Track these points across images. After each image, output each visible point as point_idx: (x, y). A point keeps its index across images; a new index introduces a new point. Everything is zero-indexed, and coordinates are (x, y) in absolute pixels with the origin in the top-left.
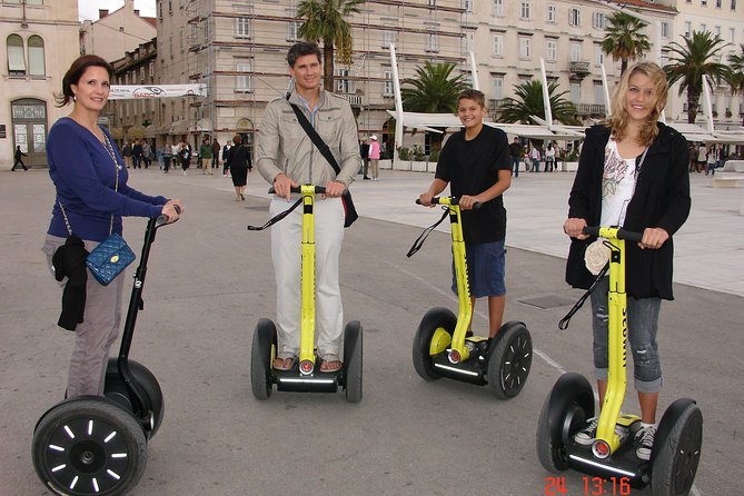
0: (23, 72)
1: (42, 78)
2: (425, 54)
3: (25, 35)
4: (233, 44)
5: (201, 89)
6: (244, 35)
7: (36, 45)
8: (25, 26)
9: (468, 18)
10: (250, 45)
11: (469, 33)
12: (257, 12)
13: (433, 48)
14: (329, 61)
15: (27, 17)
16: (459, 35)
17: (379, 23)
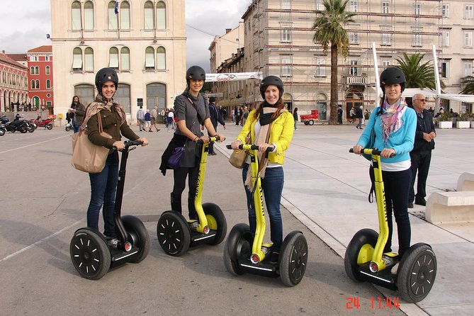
0: (154, 68)
1: (164, 71)
2: (412, 48)
3: (155, 47)
4: (278, 47)
5: (259, 75)
6: (286, 41)
7: (161, 52)
8: (155, 42)
9: (444, 22)
10: (290, 47)
11: (443, 32)
12: (294, 26)
13: (417, 44)
14: (334, 55)
15: (157, 36)
16: (436, 34)
17: (378, 29)
